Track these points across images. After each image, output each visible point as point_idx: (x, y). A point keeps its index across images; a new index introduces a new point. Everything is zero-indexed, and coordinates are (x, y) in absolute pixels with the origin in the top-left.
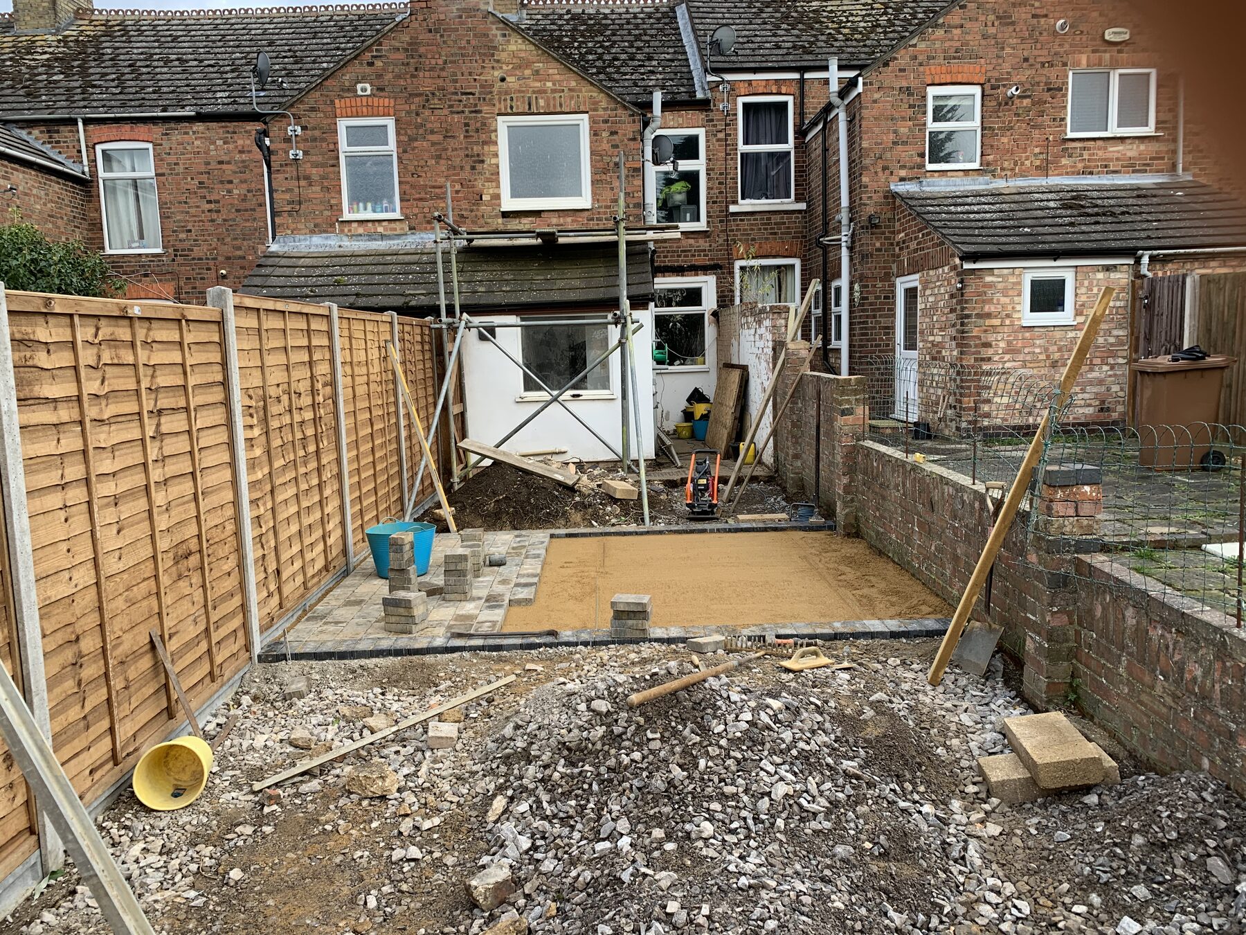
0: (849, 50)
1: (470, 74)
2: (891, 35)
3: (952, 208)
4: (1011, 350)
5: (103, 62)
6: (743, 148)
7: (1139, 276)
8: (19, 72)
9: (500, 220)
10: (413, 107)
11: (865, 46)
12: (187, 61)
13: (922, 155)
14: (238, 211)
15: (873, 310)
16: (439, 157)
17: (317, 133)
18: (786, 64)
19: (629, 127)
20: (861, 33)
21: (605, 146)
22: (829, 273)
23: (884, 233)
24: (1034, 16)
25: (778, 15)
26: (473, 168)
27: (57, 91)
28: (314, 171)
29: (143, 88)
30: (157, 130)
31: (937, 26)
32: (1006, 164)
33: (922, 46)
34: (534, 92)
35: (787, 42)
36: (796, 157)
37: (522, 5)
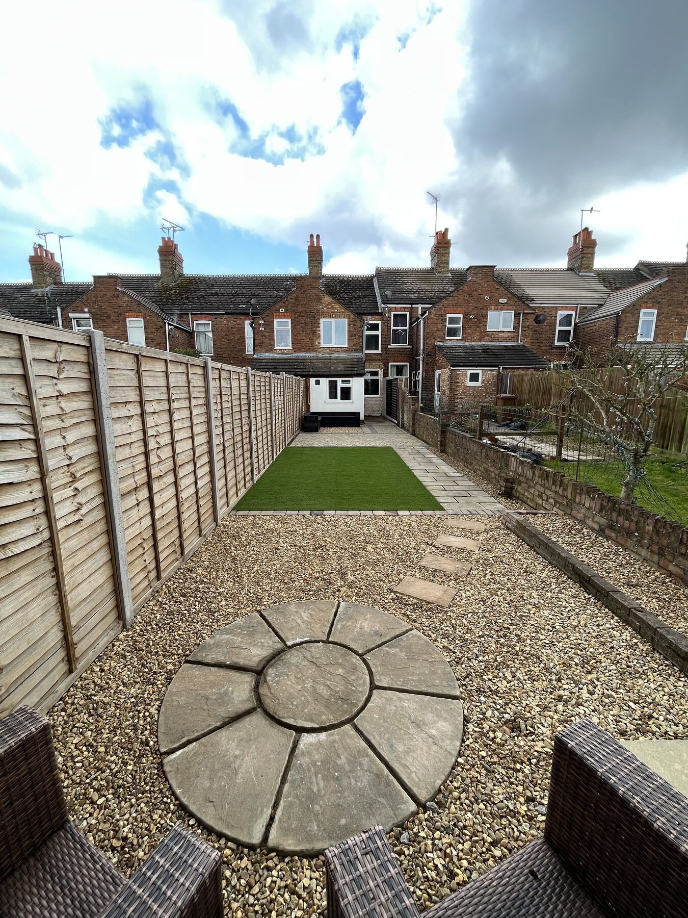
1: (313, 307)
3: (452, 351)
4: (464, 392)
5: (192, 293)
6: (393, 328)
7: (499, 373)
8: (167, 296)
9: (321, 350)
10: (296, 316)
11: (434, 296)
12: (218, 294)
13: (445, 334)
15: (429, 380)
16: (303, 331)
17: (268, 323)
18: (407, 302)
19: (359, 324)
20: (430, 296)
21: (352, 329)
22: (417, 369)
23: (432, 357)
24: (479, 295)
26: (313, 334)
27: (180, 303)
28: (267, 334)
29: (207, 303)
30: (213, 317)
31: (450, 296)
32: (469, 338)
33: (446, 302)
34: (332, 312)
36: (409, 331)
37: (324, 276)
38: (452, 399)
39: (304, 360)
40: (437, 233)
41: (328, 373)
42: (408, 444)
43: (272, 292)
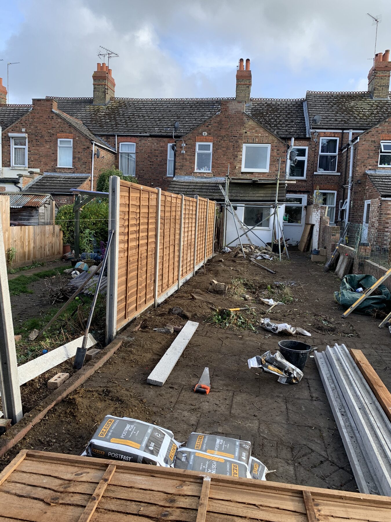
0: (361, 123)
1: (236, 131)
2: (377, 118)
3: (384, 180)
5: (120, 116)
6: (321, 154)
8: (97, 118)
9: (240, 175)
10: (218, 140)
11: (367, 121)
12: (145, 116)
13: (377, 162)
14: (158, 165)
15: (357, 210)
16: (224, 155)
17: (190, 146)
18: (337, 127)
19: (283, 149)
20: (366, 116)
21: (275, 154)
22: (344, 198)
23: (362, 186)
25: (338, 108)
26: (234, 159)
27: (108, 125)
28: (188, 157)
29: (133, 125)
30: (138, 139)
31: (386, 122)
33: (380, 128)
34: (255, 137)
35: (339, 118)
36: (338, 158)
37: (251, 100)
38: (381, 232)
40: (377, 55)
41: (246, 198)
43: (197, 115)
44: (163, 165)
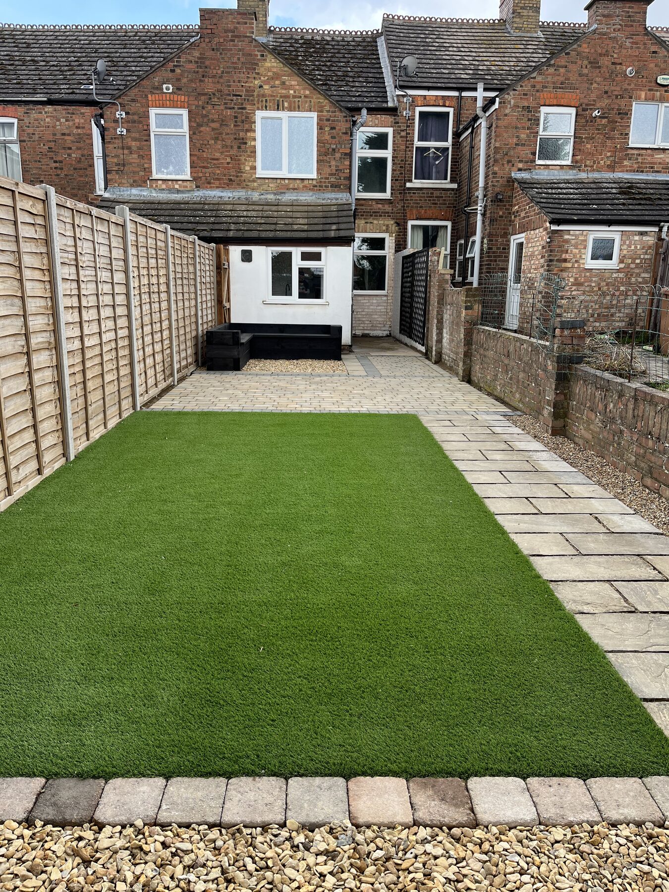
1: (239, 82)
3: (550, 191)
4: (577, 284)
6: (418, 143)
7: (660, 239)
9: (255, 184)
10: (200, 103)
12: (38, 62)
13: (534, 154)
14: (75, 169)
15: (495, 257)
16: (216, 139)
17: (136, 117)
18: (450, 85)
19: (343, 126)
21: (327, 137)
22: (469, 232)
23: (505, 206)
24: (613, 63)
26: (239, 147)
28: (134, 143)
29: (10, 80)
30: (21, 110)
31: (550, 65)
32: (588, 162)
33: (539, 78)
34: (281, 97)
36: (452, 151)
37: (270, 31)
38: (550, 300)
39: (216, 207)
41: (271, 235)
42: (457, 407)
43: (155, 59)
44: (86, 169)
